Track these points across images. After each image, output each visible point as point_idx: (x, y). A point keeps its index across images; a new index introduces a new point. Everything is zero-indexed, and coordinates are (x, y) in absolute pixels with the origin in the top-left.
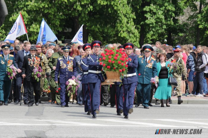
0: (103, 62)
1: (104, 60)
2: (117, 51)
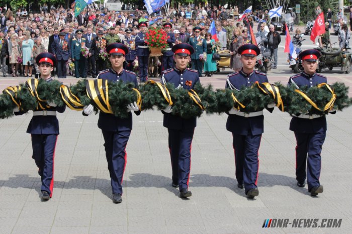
1: (148, 39)
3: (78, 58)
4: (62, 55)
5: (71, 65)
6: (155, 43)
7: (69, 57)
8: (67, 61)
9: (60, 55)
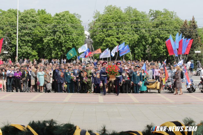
0: (107, 71)
1: (108, 70)
2: (113, 66)
3: (69, 82)
4: (61, 80)
5: (65, 86)
6: (111, 72)
7: (64, 81)
8: (63, 83)
9: (59, 80)
